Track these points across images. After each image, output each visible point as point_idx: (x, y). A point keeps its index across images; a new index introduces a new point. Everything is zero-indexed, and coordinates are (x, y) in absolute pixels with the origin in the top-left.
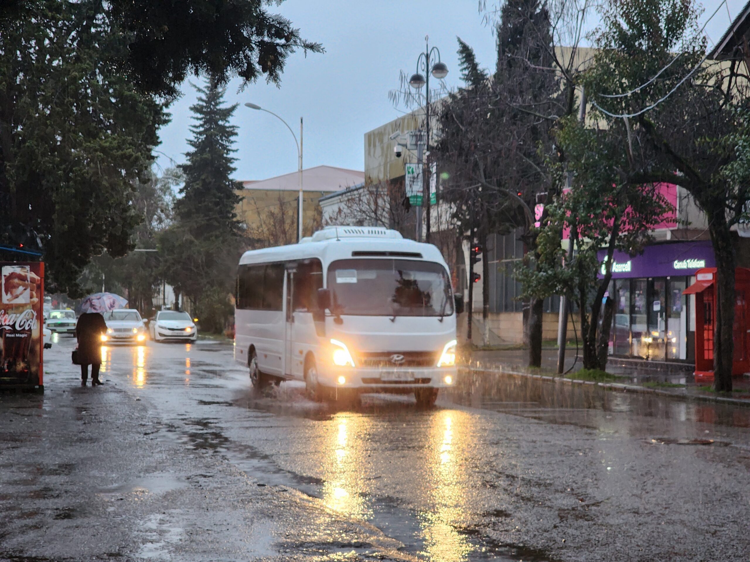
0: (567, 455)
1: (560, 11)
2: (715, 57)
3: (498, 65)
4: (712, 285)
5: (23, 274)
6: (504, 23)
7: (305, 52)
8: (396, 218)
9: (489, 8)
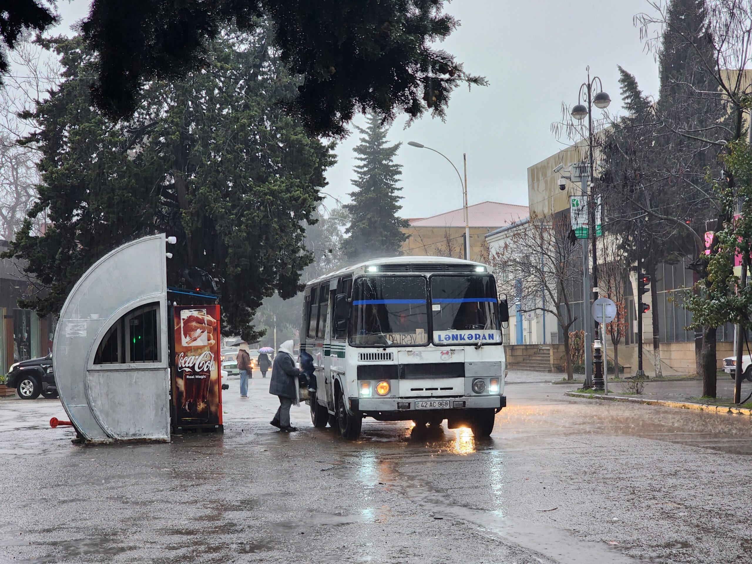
1: (725, 34)
3: (661, 92)
5: (200, 317)
6: (666, 49)
7: (469, 86)
8: (562, 251)
9: (651, 34)
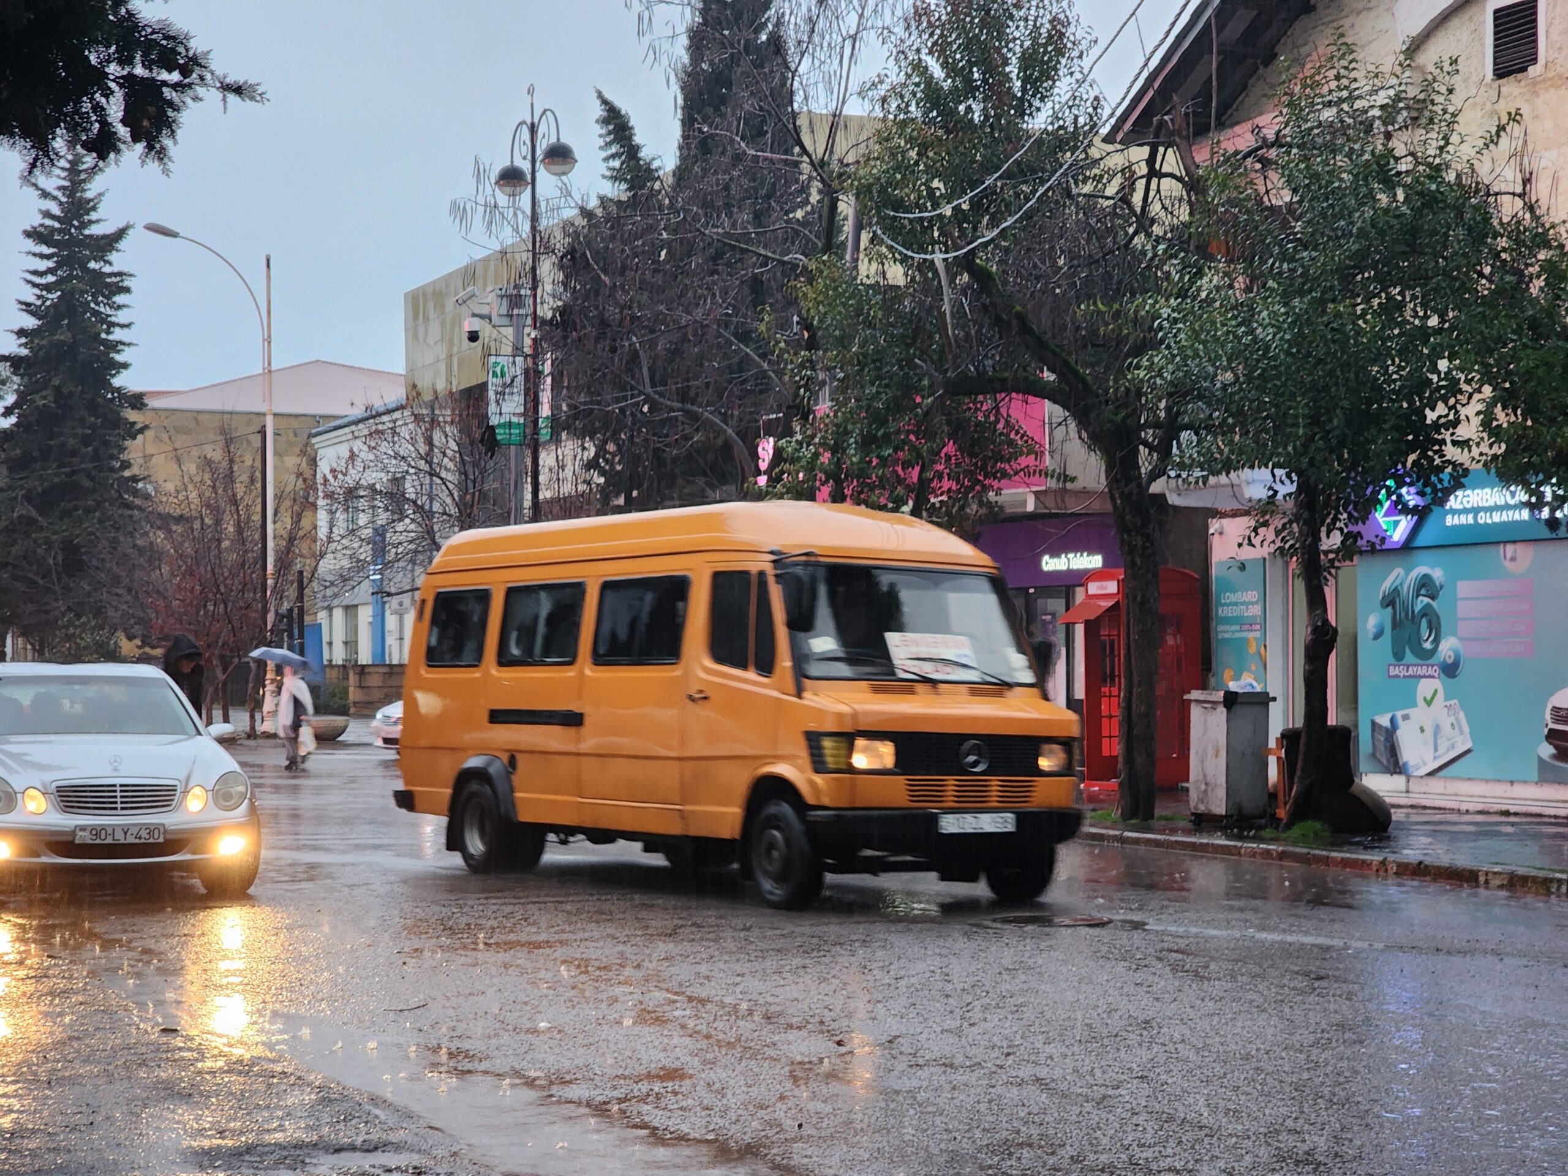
0: (815, 954)
1: (806, 38)
2: (1119, 137)
3: (681, 148)
4: (1117, 602)
6: (693, 62)
7: (224, 99)
8: (470, 470)
9: (660, 29)
